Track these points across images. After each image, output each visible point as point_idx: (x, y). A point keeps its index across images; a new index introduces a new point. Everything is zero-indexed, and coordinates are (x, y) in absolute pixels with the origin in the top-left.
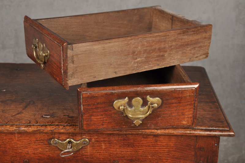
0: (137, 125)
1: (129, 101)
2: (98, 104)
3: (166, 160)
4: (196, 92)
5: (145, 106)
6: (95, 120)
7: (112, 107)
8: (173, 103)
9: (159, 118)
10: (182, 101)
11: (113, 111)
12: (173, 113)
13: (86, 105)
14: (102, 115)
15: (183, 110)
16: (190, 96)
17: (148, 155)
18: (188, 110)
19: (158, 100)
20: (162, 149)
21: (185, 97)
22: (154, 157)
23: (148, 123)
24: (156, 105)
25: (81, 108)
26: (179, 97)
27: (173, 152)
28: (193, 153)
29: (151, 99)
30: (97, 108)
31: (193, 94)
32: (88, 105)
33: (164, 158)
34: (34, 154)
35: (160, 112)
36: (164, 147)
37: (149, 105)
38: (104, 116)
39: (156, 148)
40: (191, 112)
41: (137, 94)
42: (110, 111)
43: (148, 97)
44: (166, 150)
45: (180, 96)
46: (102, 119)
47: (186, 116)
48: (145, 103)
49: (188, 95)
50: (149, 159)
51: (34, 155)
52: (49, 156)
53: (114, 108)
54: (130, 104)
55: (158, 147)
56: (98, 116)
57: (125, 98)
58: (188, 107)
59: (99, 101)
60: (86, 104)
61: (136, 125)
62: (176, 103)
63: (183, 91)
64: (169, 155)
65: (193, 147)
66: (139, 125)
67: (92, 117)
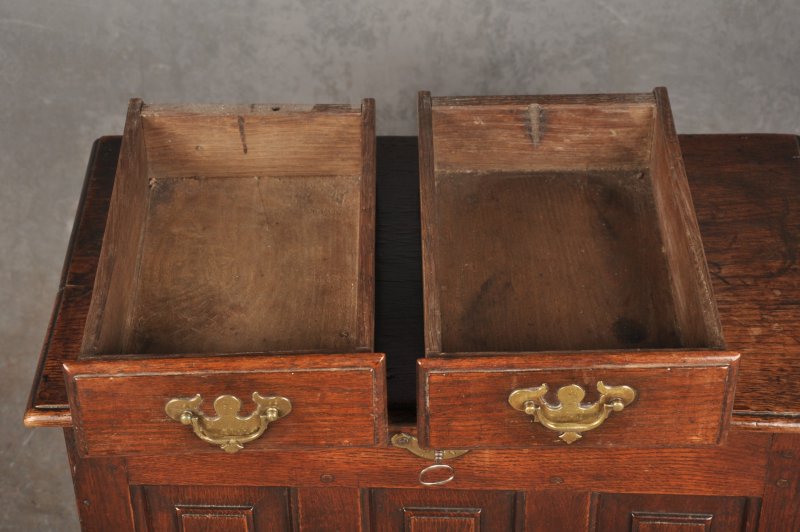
0: (569, 443)
1: (549, 391)
2: (469, 396)
3: (690, 477)
4: (729, 375)
5: (592, 403)
6: (460, 428)
7: (504, 404)
8: (666, 398)
9: (628, 429)
10: (692, 394)
11: (507, 412)
12: (667, 418)
13: (436, 398)
14: (479, 419)
15: (694, 412)
16: (712, 383)
17: (643, 466)
18: (705, 413)
19: (627, 392)
20: (681, 454)
21: (697, 385)
22: (658, 471)
23: (599, 438)
24: (621, 404)
25: (426, 402)
26: (683, 386)
27: (708, 460)
28: (763, 462)
29: (608, 388)
30: (464, 405)
31: (721, 380)
32: (444, 398)
33: (683, 472)
34: (348, 463)
35: (631, 414)
36: (687, 450)
37: (601, 400)
38: (482, 422)
39: (665, 451)
40: (715, 418)
41: (571, 378)
42: (501, 411)
43: (600, 384)
44: (690, 455)
45: (688, 382)
46: (479, 428)
47: (701, 426)
48: (591, 396)
49: (708, 381)
50: (646, 474)
51: (347, 466)
52: (385, 468)
53: (509, 405)
54: (552, 398)
55: (670, 450)
56: (468, 420)
57: (540, 385)
58: (705, 406)
59: (471, 390)
60: (438, 395)
61: (565, 443)
62: (674, 398)
63: (693, 373)
64: (697, 465)
65: (762, 450)
66: (574, 443)
67: (454, 423)
